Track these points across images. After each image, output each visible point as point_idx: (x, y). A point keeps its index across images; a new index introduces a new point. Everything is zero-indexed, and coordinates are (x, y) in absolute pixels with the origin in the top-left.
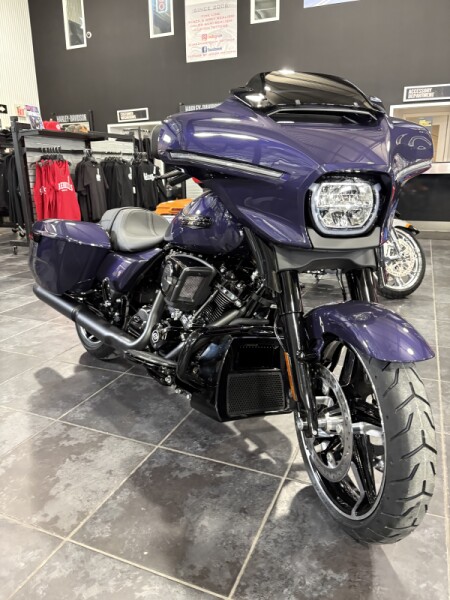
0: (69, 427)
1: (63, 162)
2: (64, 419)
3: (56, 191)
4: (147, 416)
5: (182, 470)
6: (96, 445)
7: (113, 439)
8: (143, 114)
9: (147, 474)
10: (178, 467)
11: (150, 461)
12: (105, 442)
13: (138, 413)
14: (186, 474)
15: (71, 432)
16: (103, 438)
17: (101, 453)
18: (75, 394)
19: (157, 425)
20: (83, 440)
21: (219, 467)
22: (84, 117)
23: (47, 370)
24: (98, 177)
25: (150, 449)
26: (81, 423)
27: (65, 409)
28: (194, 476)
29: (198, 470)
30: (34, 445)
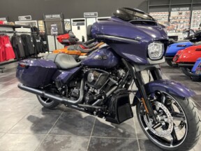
0: (54, 136)
1: (7, 36)
2: (50, 133)
3: (5, 47)
4: (80, 127)
5: (104, 143)
6: (68, 141)
7: (73, 138)
8: (29, 18)
9: (93, 147)
10: (102, 143)
11: (91, 142)
12: (71, 139)
13: (76, 126)
14: (106, 144)
15: (56, 138)
16: (69, 138)
17: (72, 143)
18: (48, 123)
19: (86, 129)
20: (62, 140)
21: (116, 140)
22: (5, 19)
23: (31, 116)
24: (20, 42)
25: (88, 138)
26: (57, 134)
27: (48, 130)
28: (109, 144)
29: (109, 142)
30: (44, 146)
